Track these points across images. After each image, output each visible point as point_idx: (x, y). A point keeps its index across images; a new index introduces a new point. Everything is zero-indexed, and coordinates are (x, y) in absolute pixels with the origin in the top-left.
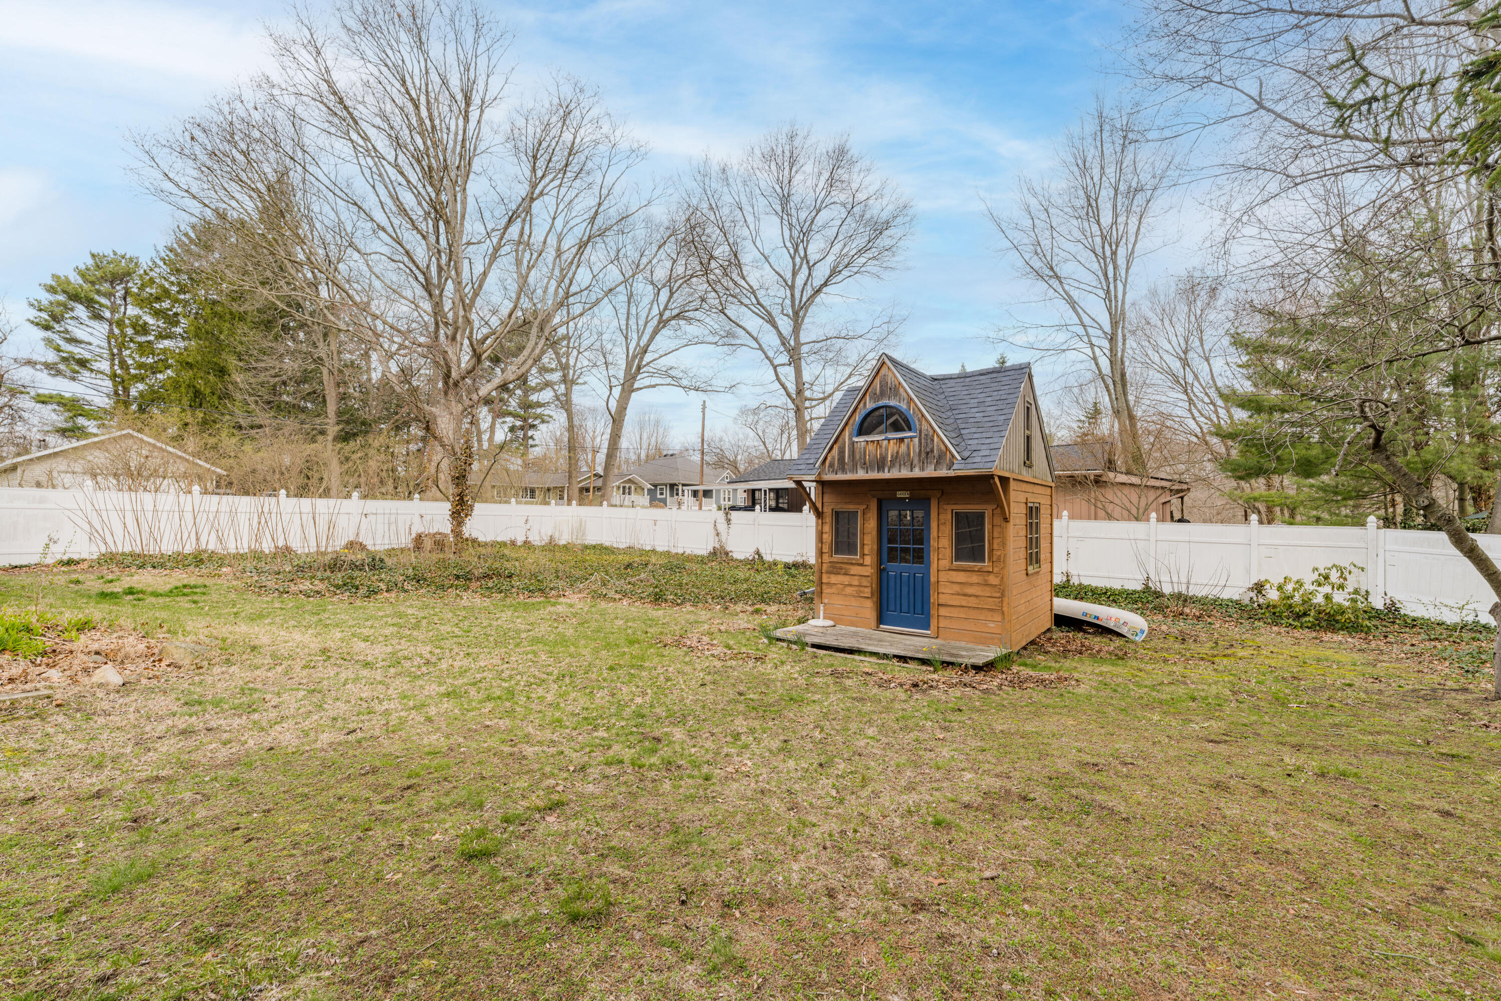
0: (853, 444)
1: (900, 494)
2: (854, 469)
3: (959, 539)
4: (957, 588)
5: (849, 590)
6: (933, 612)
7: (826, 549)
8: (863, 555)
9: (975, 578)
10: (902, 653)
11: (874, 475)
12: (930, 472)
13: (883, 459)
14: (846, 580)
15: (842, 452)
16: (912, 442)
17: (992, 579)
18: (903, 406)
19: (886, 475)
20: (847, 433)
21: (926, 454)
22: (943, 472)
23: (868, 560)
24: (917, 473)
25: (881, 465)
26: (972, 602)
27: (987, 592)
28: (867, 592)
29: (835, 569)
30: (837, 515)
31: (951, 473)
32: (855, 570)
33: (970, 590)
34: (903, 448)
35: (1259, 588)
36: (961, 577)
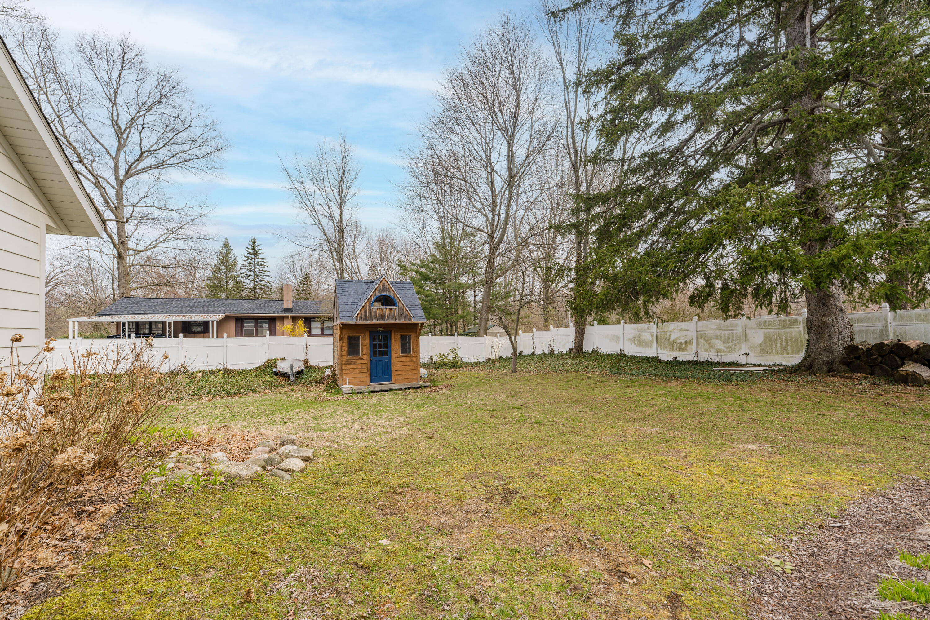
0: (370, 309)
1: (379, 329)
2: (371, 319)
3: (403, 345)
4: (401, 364)
5: (356, 371)
6: (393, 374)
7: (344, 354)
8: (363, 355)
9: (408, 359)
10: (407, 387)
11: (381, 322)
12: (402, 321)
13: (384, 316)
14: (355, 366)
15: (365, 312)
16: (395, 310)
17: (414, 359)
18: (392, 296)
19: (386, 322)
20: (368, 305)
21: (401, 315)
22: (407, 322)
23: (365, 357)
24: (397, 322)
25: (383, 318)
26: (407, 368)
27: (412, 364)
28: (365, 370)
29: (348, 362)
30: (350, 339)
31: (410, 322)
32: (359, 361)
33: (406, 364)
34: (392, 312)
35: (432, 358)
36: (403, 359)
